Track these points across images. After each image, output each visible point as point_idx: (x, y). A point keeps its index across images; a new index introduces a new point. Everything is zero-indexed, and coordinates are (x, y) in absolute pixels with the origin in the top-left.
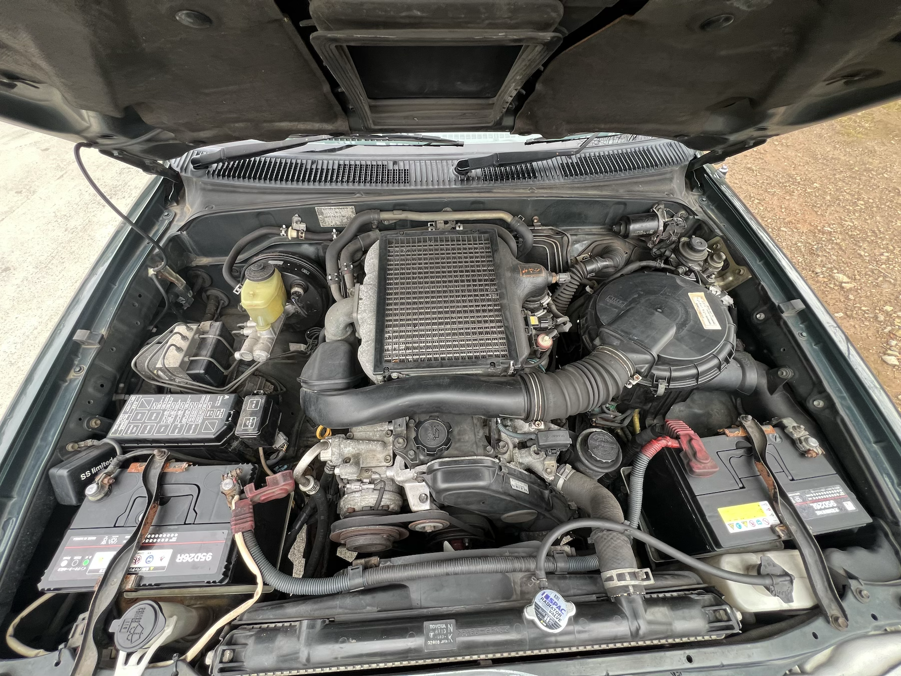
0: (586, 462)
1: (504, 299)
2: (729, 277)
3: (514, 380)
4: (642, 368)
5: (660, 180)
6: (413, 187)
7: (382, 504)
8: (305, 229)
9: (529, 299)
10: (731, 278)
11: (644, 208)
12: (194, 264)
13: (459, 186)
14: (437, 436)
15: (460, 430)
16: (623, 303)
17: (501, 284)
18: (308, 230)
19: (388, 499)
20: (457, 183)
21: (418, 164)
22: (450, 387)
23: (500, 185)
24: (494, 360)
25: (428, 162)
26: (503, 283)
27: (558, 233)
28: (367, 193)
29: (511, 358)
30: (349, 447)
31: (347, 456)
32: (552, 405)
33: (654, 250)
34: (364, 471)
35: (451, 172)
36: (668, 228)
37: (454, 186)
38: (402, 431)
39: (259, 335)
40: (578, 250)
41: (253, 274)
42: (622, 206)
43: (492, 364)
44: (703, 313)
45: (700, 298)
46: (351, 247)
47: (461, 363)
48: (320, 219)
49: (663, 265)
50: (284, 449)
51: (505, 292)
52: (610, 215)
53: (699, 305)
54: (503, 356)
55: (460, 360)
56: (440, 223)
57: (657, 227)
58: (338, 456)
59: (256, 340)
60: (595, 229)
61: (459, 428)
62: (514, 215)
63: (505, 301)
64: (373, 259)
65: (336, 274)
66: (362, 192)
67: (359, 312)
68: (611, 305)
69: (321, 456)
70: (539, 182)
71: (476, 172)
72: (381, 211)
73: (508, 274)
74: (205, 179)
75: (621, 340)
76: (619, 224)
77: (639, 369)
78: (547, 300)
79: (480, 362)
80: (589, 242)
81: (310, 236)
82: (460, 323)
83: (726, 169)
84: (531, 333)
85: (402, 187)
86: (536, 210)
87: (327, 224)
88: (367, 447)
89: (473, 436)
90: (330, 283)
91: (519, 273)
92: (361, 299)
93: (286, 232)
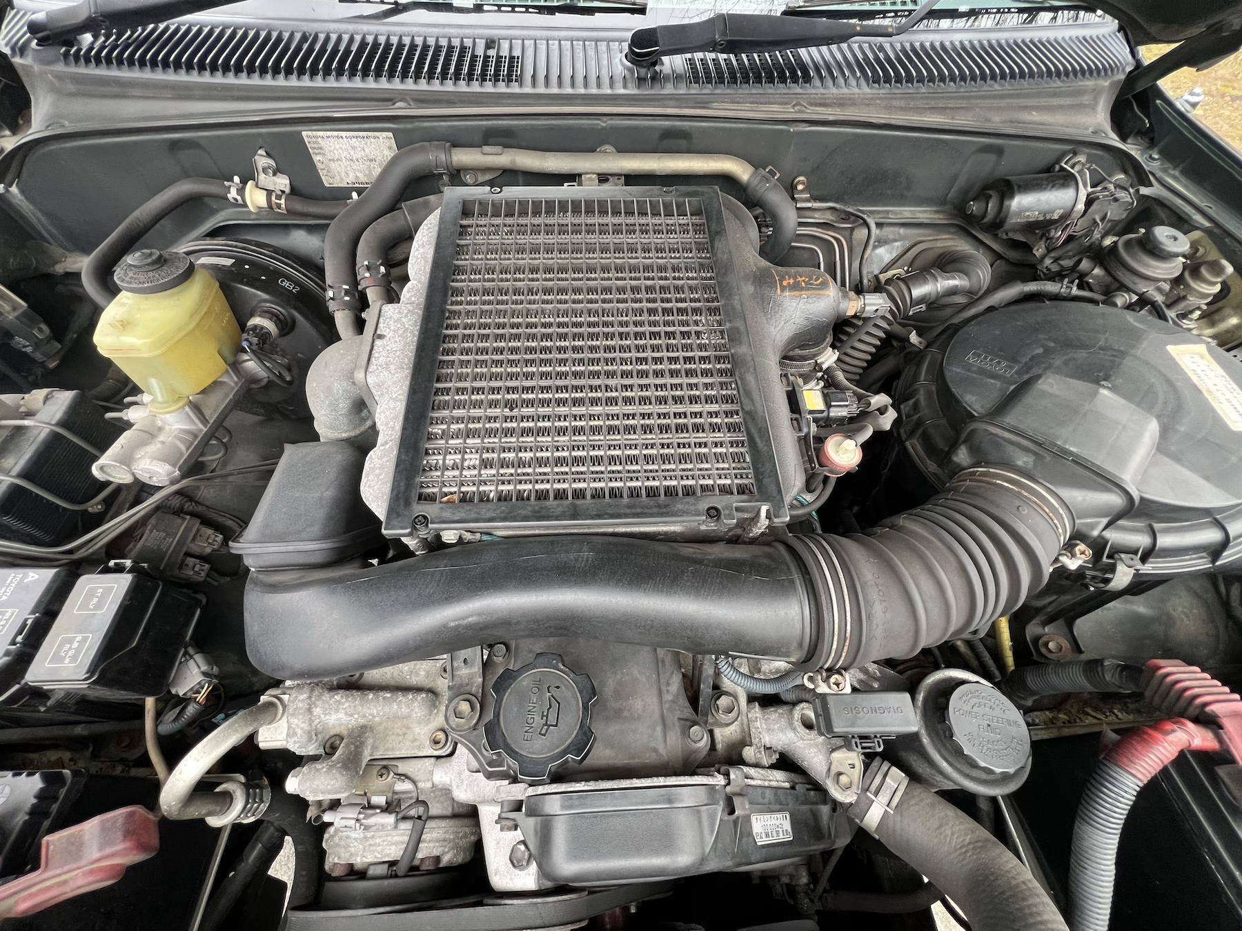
0: (944, 765)
1: (740, 343)
2: (1230, 316)
3: (769, 556)
4: (1093, 526)
5: (1071, 107)
6: (528, 90)
7: (420, 855)
8: (287, 190)
9: (791, 353)
10: (1234, 321)
11: (1042, 162)
12: (60, 269)
13: (635, 91)
14: (552, 720)
15: (620, 683)
16: (1011, 367)
17: (734, 309)
18: (294, 191)
19: (438, 841)
20: (629, 85)
21: (544, 47)
22: (594, 575)
23: (728, 91)
24: (719, 501)
25: (566, 45)
26: (739, 307)
27: (847, 217)
28: (421, 101)
29: (765, 498)
30: (337, 711)
31: (336, 731)
32: (878, 632)
33: (1048, 262)
34: (375, 772)
35: (619, 63)
36: (1094, 207)
37: (622, 91)
38: (471, 677)
39: (160, 423)
40: (881, 259)
41: (131, 274)
42: (992, 157)
43: (713, 512)
44: (1216, 393)
45: (1197, 359)
46: (384, 226)
47: (629, 507)
48: (319, 166)
49: (1075, 291)
50: (201, 697)
51: (742, 328)
52: (961, 182)
53: (1202, 374)
54: (742, 490)
55: (626, 500)
56: (590, 179)
57: (1070, 204)
58: (305, 739)
59: (151, 434)
60: (923, 213)
61: (618, 677)
62: (757, 165)
63: (742, 350)
64: (423, 246)
65: (346, 287)
66: (407, 98)
67: (371, 368)
68: (982, 372)
69: (260, 739)
70: (816, 89)
71: (673, 63)
72: (454, 146)
73: (749, 289)
74: (60, 67)
75: (1035, 454)
76: (982, 194)
77: (1084, 530)
78: (831, 356)
79: (679, 506)
80: (907, 244)
81: (299, 206)
82: (628, 401)
83: (1198, 95)
84: (805, 430)
85: (502, 88)
86: (805, 160)
87: (338, 178)
88: (387, 709)
89: (656, 700)
90: (332, 306)
91: (773, 285)
92: (381, 337)
93: (241, 191)
